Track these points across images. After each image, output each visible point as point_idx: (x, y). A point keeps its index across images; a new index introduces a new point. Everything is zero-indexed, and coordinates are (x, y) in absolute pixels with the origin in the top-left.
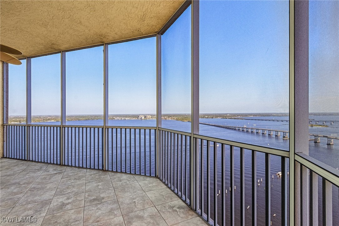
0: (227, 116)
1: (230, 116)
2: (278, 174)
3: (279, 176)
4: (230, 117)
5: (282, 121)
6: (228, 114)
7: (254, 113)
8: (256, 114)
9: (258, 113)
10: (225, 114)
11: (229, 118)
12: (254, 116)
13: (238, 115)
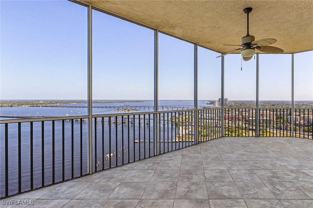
0: (39, 103)
1: (43, 103)
2: (107, 157)
3: (108, 158)
4: (44, 105)
5: (106, 108)
6: (40, 101)
7: (77, 100)
8: (80, 100)
9: (82, 100)
10: (36, 101)
11: (42, 106)
12: (77, 103)
13: (57, 102)
